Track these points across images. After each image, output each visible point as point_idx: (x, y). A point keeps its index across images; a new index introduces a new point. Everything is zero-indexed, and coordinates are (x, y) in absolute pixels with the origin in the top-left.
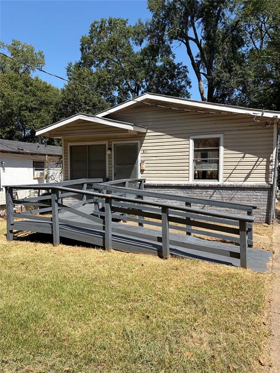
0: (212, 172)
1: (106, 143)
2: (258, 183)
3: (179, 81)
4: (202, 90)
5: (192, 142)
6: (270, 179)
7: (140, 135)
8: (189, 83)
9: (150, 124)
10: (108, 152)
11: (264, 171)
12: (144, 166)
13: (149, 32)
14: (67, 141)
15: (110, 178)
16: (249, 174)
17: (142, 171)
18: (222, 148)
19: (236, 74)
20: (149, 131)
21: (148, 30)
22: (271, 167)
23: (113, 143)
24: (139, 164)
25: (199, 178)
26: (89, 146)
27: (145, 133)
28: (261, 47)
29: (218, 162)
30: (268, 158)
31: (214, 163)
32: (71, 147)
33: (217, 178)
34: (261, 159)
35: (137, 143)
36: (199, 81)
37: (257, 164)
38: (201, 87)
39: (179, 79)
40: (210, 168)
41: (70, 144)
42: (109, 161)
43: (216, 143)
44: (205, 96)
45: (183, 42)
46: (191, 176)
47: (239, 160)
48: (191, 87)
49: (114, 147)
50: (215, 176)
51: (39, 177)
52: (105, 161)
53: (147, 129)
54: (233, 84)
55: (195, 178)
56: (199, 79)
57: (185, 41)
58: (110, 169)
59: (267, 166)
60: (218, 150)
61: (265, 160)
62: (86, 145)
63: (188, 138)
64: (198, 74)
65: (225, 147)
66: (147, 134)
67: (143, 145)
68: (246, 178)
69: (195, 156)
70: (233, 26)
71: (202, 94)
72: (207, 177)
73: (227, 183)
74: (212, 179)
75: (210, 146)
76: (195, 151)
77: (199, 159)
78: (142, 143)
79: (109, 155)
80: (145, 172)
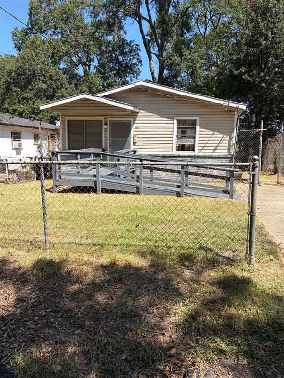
0: (189, 146)
1: (102, 118)
2: (223, 153)
3: (130, 58)
4: (153, 69)
5: (175, 122)
6: (231, 151)
7: (133, 114)
8: (140, 61)
9: (142, 105)
10: (104, 127)
11: (227, 145)
12: (136, 139)
13: (104, 6)
14: (64, 116)
15: (106, 149)
16: (217, 147)
17: (134, 143)
18: (198, 128)
19: (186, 58)
20: (140, 111)
21: (104, 5)
22: (232, 142)
23: (109, 119)
24: (132, 138)
25: (179, 150)
26: (86, 120)
27: (138, 113)
28: (204, 33)
29: (194, 138)
30: (230, 136)
31: (191, 138)
32: (68, 121)
33: (193, 150)
34: (225, 136)
35: (130, 121)
36: (150, 60)
37: (223, 140)
38: (152, 66)
39: (130, 56)
40: (188, 142)
41: (67, 118)
42: (105, 134)
43: (194, 123)
44: (155, 76)
45: (136, 20)
46: (174, 148)
47: (210, 136)
48: (142, 65)
49: (110, 122)
50: (192, 148)
51: (17, 147)
52: (101, 134)
53: (140, 109)
54: (184, 68)
55: (177, 150)
56: (150, 58)
57: (137, 19)
58: (106, 141)
59: (230, 141)
60: (195, 129)
61: (228, 137)
62: (83, 120)
63: (173, 118)
64: (149, 53)
65: (200, 126)
66: (139, 114)
67: (136, 122)
68: (215, 150)
69: (178, 133)
70: (183, 12)
71: (152, 74)
72: (186, 149)
73: (201, 154)
74: (189, 150)
75: (189, 125)
76: (177, 128)
77: (180, 135)
78: (134, 121)
79: (105, 129)
80: (136, 144)
